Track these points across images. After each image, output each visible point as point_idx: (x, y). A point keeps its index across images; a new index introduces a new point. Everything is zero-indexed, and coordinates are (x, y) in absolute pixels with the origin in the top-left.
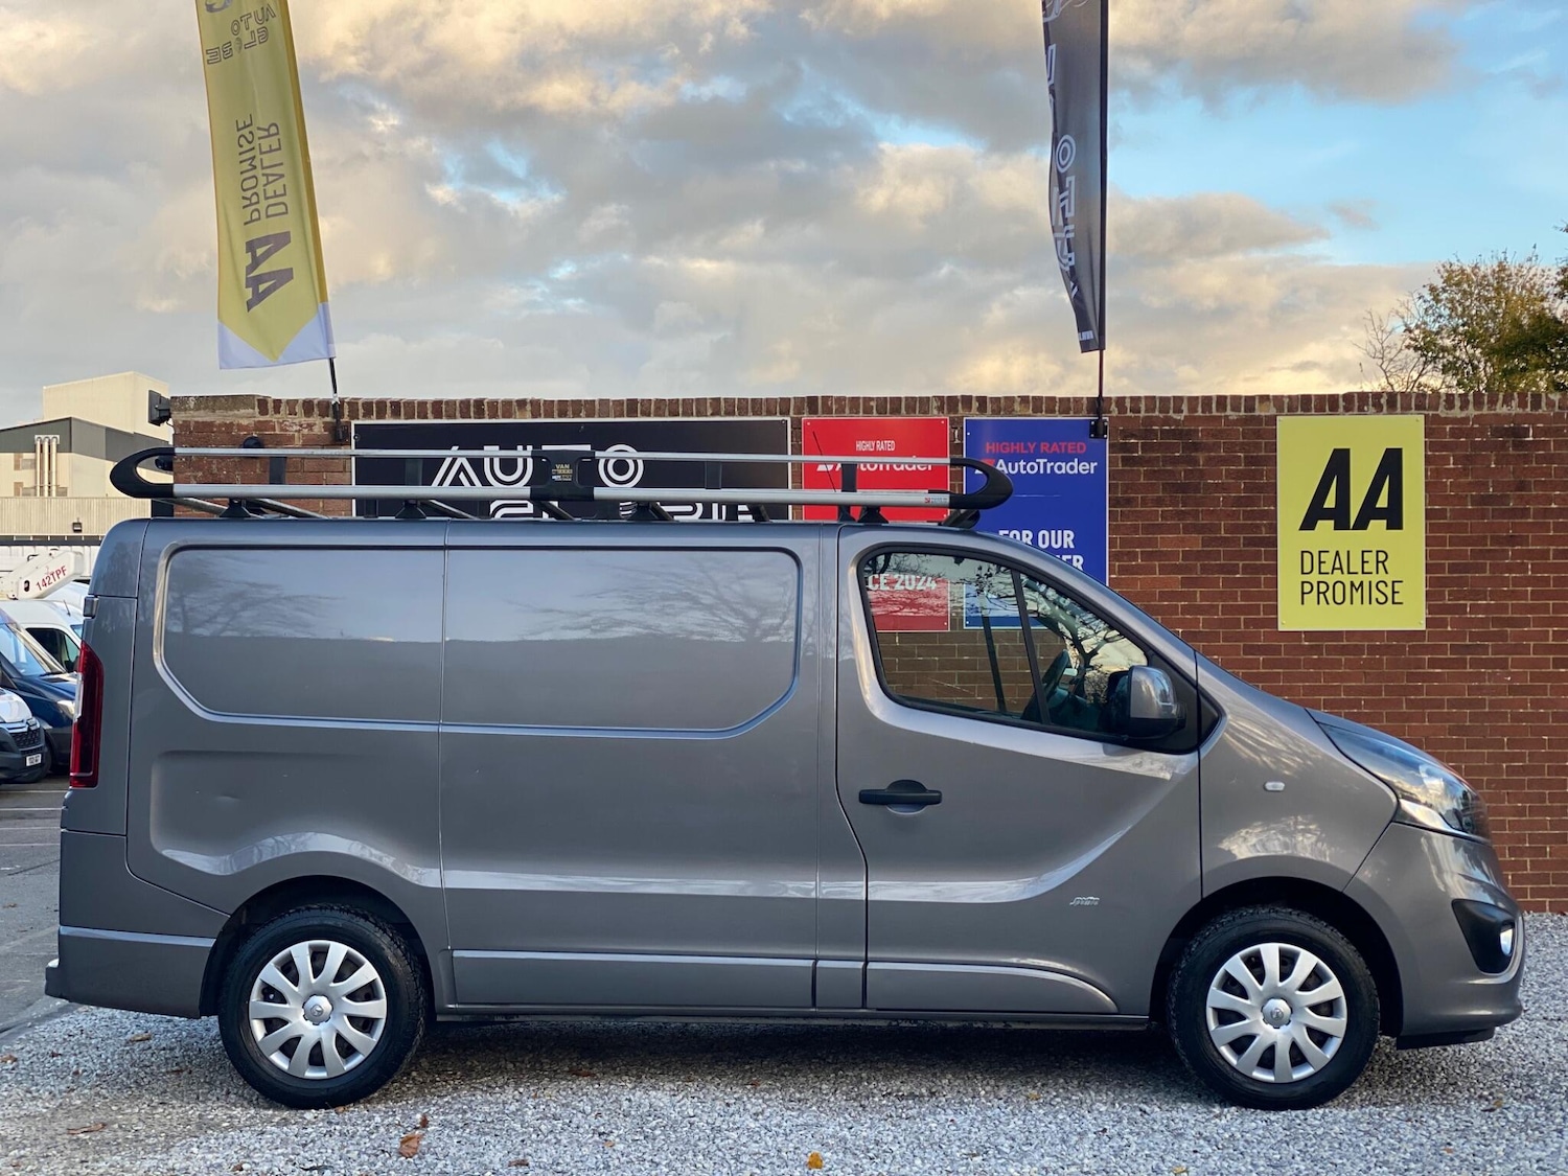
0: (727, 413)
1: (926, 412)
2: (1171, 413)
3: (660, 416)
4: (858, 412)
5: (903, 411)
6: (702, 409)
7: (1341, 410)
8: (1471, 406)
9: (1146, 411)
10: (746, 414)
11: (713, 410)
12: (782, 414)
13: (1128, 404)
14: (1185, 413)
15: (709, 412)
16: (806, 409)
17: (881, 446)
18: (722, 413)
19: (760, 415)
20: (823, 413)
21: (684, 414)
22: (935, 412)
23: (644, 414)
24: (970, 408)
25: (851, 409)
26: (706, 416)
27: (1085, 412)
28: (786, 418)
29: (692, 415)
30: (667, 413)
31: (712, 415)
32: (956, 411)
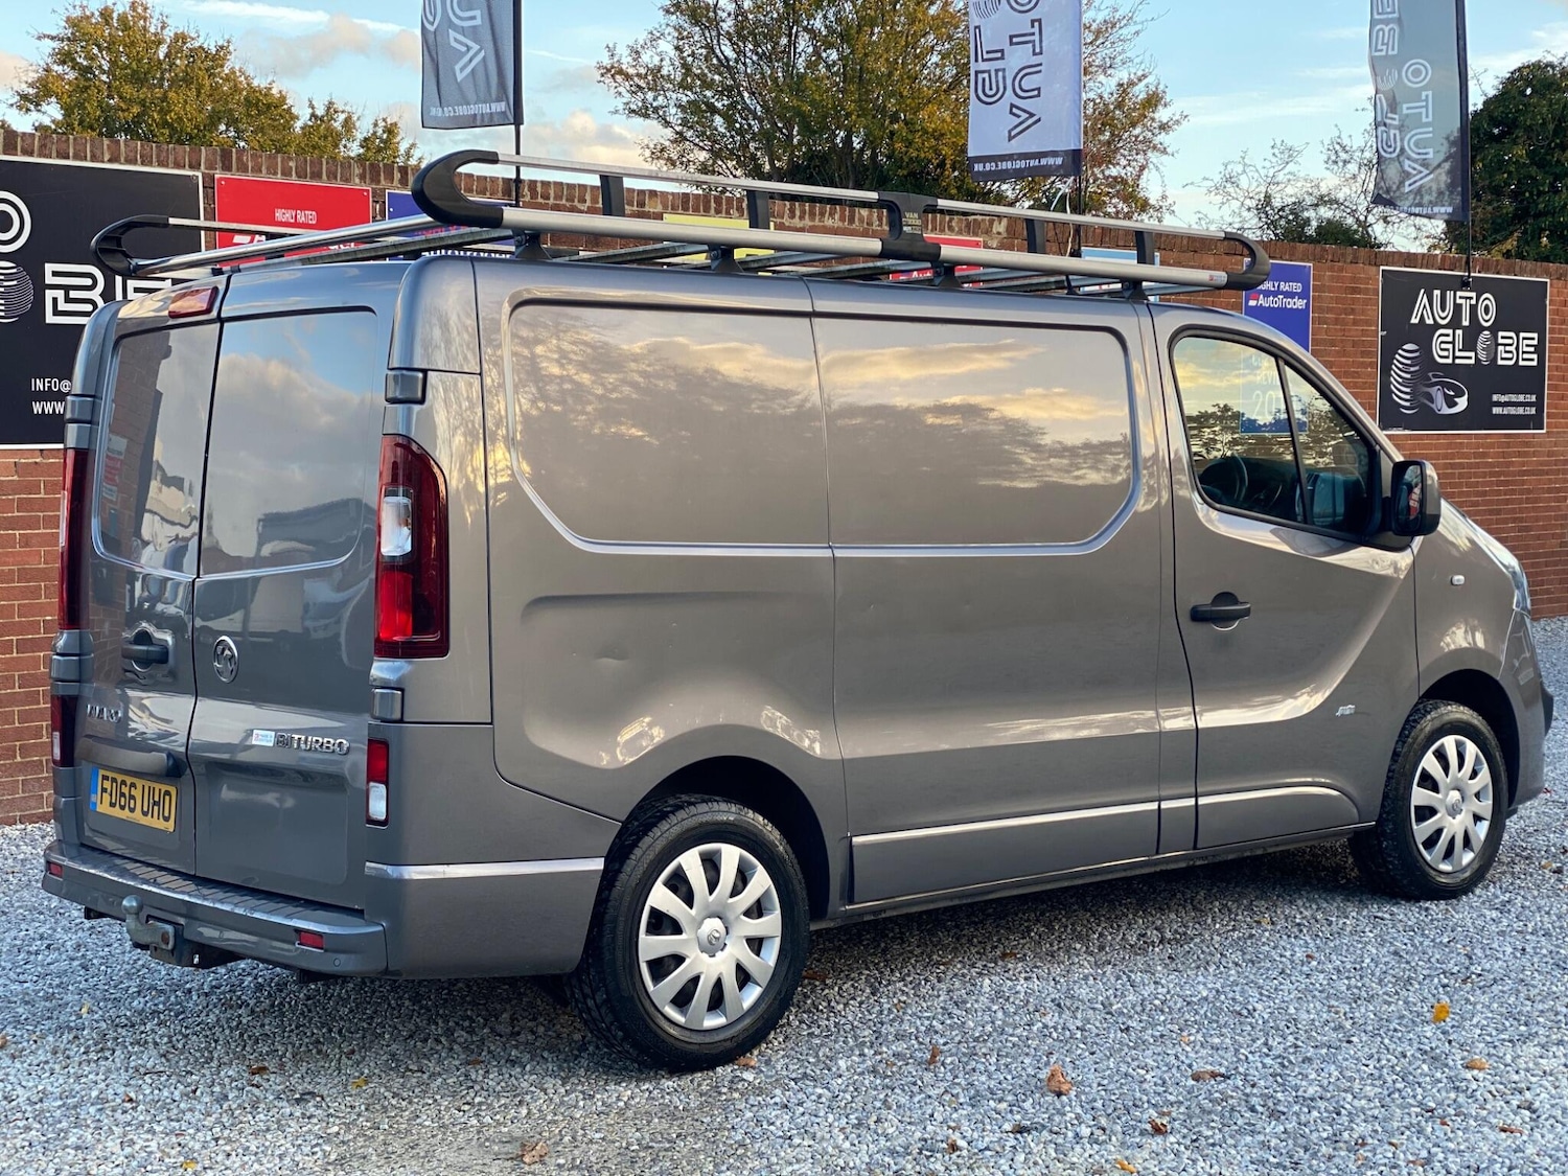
0: (128, 161)
1: (347, 180)
2: (576, 203)
3: (45, 156)
4: (275, 173)
5: (324, 177)
6: (98, 153)
7: (712, 211)
8: (807, 216)
9: (555, 198)
10: (150, 164)
11: (112, 154)
12: (192, 167)
13: (539, 189)
14: (588, 204)
15: (107, 157)
16: (219, 165)
17: (301, 219)
18: (122, 160)
19: (167, 166)
20: (238, 170)
21: (76, 157)
22: (357, 180)
23: (26, 152)
24: (392, 180)
25: (268, 169)
26: (103, 162)
27: (500, 194)
28: (196, 173)
29: (86, 160)
30: (54, 154)
31: (110, 161)
32: (378, 182)
